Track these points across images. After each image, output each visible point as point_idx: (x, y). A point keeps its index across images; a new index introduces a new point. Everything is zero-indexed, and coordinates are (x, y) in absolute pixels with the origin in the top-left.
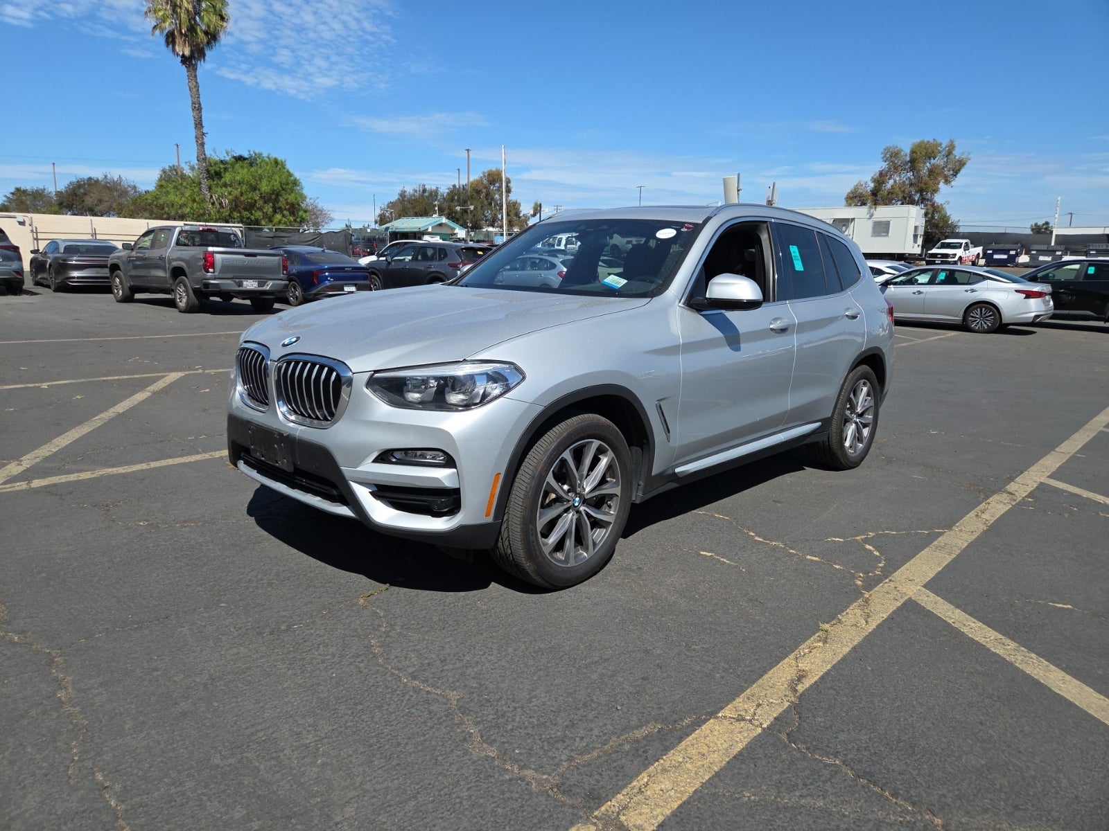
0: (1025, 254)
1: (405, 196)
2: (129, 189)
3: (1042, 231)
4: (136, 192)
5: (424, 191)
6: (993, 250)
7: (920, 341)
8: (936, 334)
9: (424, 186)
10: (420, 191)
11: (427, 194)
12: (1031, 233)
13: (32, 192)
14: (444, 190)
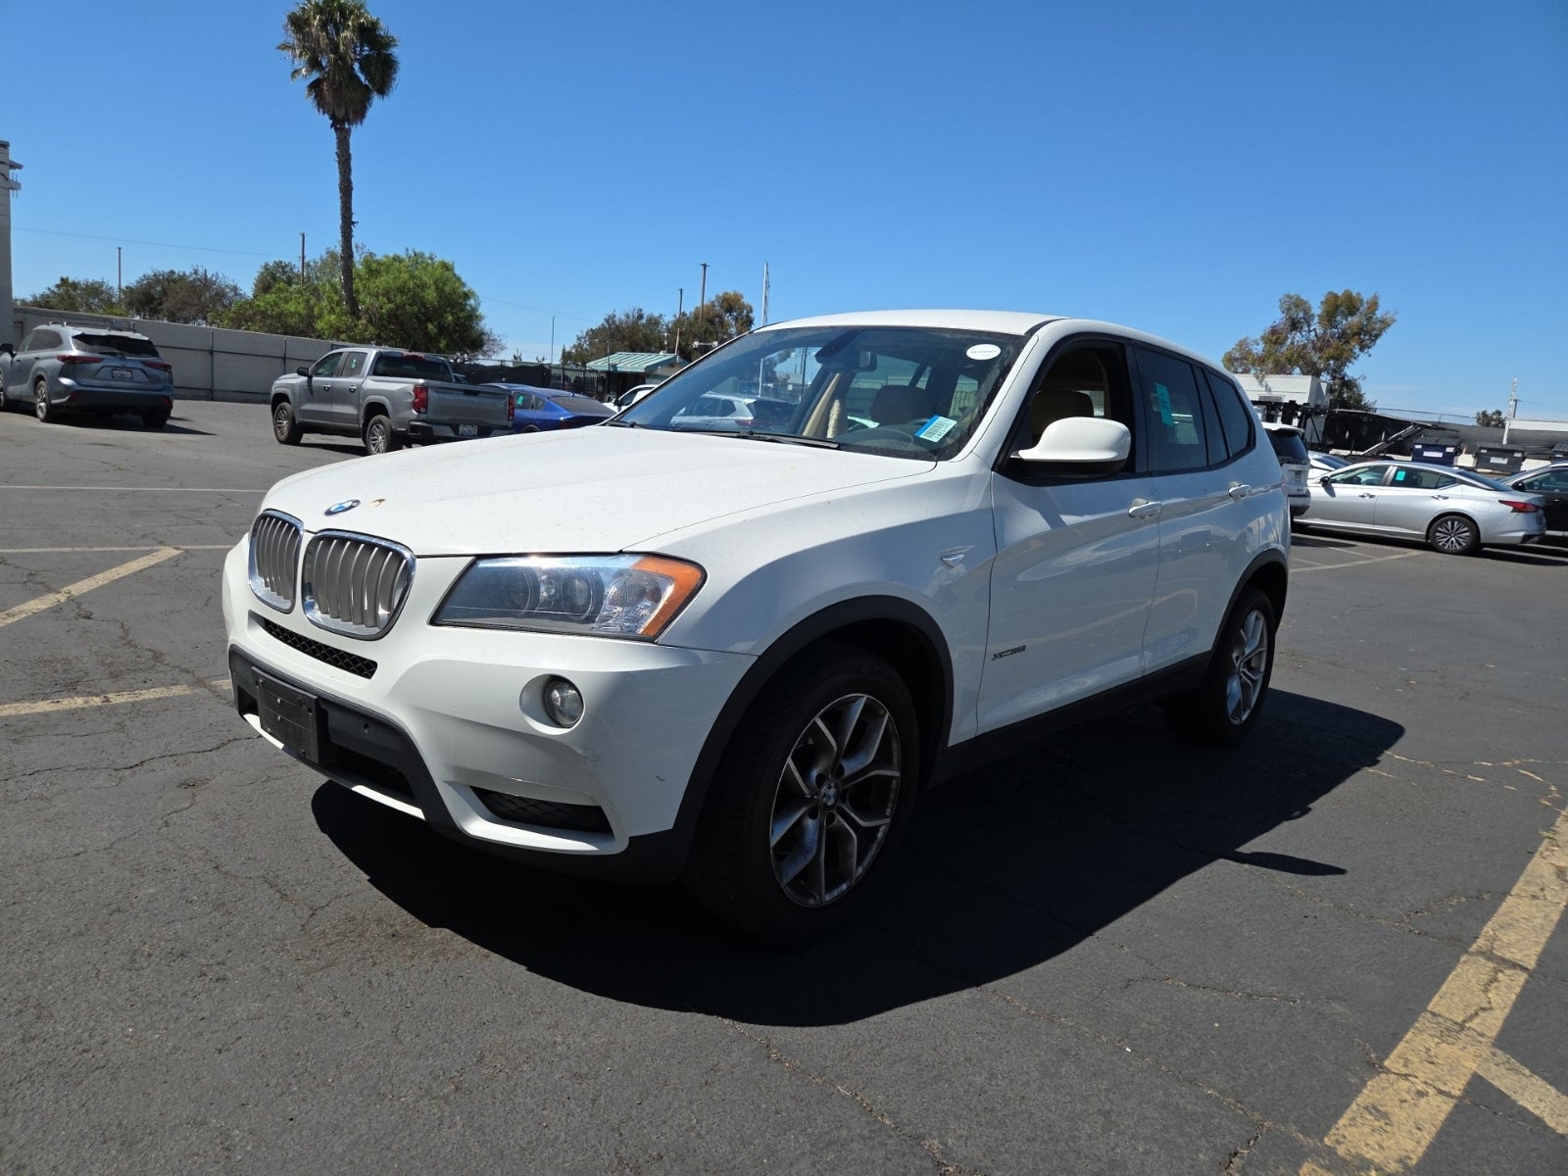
0: (1467, 453)
1: (614, 322)
2: (228, 290)
3: (1491, 422)
4: (236, 294)
5: (641, 317)
6: (1424, 445)
7: (1378, 560)
8: (1392, 553)
9: (641, 310)
10: (633, 316)
11: (644, 321)
12: (1476, 424)
13: (87, 285)
14: (669, 318)
